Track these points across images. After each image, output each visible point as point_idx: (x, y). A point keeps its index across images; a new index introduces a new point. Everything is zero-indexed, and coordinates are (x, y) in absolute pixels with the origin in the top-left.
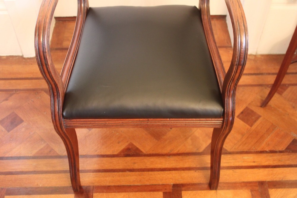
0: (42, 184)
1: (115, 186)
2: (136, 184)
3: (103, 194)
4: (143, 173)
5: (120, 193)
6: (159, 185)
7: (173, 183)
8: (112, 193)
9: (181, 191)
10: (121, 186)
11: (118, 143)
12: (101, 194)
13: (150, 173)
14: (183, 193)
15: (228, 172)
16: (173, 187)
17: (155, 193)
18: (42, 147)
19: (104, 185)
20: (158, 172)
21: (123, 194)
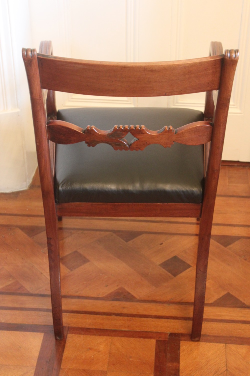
0: (5, 320)
1: (96, 329)
2: (123, 329)
3: (80, 335)
4: (134, 318)
5: (101, 337)
6: (152, 332)
7: (170, 332)
8: (92, 336)
9: (180, 340)
10: (103, 330)
11: (106, 286)
12: (77, 335)
13: (142, 319)
14: (182, 343)
15: (244, 326)
16: (169, 335)
17: (147, 340)
18: (10, 283)
19: (83, 326)
20: (152, 319)
21: (105, 338)
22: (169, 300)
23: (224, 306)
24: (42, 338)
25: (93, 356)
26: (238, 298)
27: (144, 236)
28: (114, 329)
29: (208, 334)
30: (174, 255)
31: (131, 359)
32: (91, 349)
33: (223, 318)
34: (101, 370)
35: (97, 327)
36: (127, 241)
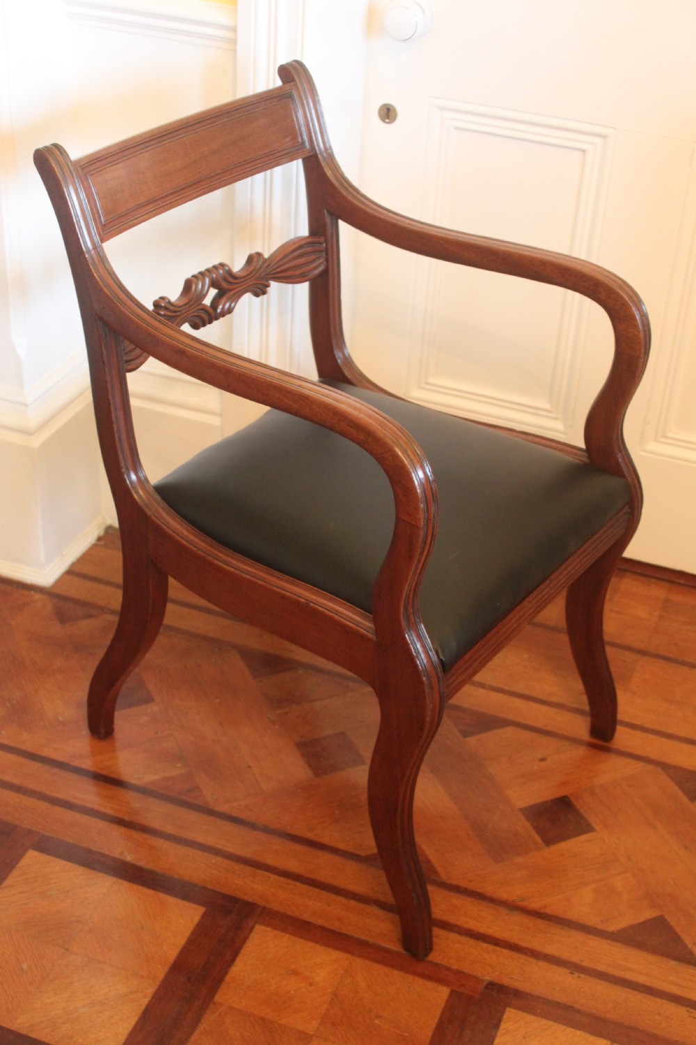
1: (322, 928)
2: (383, 944)
3: (284, 934)
5: (329, 950)
6: (448, 969)
7: (490, 979)
8: (307, 942)
9: (506, 1005)
10: (340, 934)
12: (276, 932)
14: (510, 1013)
15: (671, 1009)
16: (486, 987)
17: (429, 984)
18: (174, 773)
19: (297, 914)
20: (459, 937)
21: (336, 954)
22: (514, 901)
23: (641, 946)
24: (196, 919)
25: (294, 991)
26: (680, 934)
27: (509, 731)
28: (363, 938)
29: (578, 1006)
30: (563, 794)
31: (376, 1021)
32: (295, 973)
33: (628, 976)
34: (300, 1028)
35: (327, 925)
36: (466, 734)
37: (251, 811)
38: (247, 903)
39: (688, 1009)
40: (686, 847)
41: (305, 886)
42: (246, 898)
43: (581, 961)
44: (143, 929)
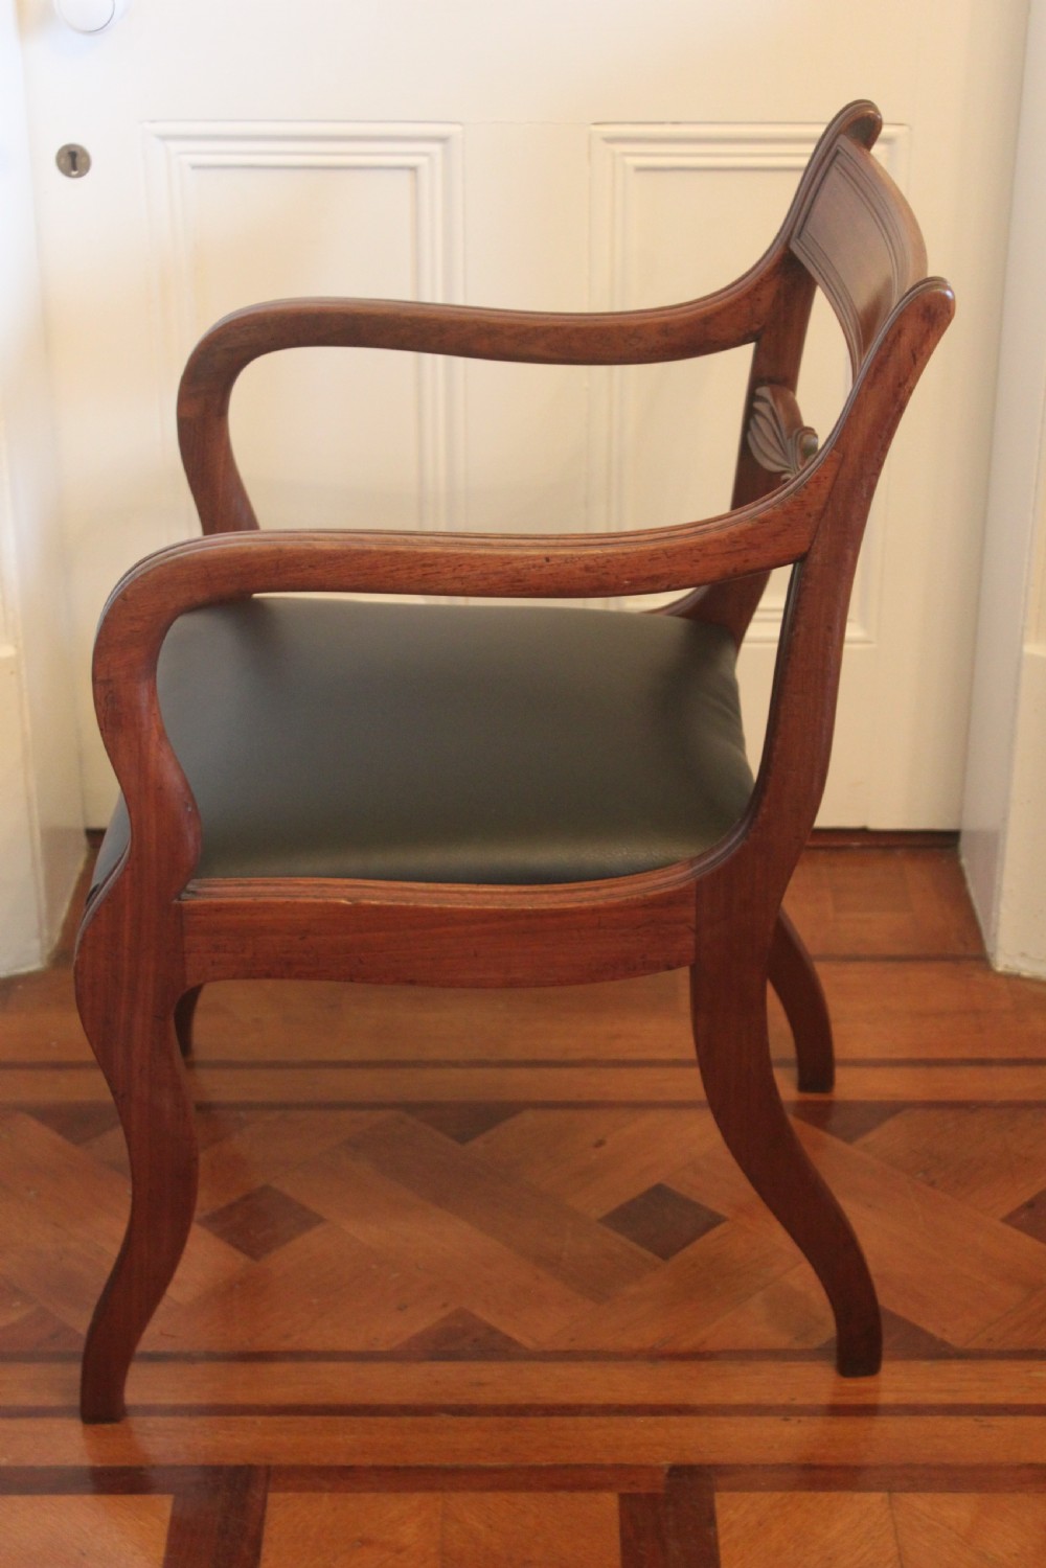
1: (377, 1469)
2: (482, 1463)
3: (319, 1495)
4: (522, 1420)
5: (402, 1495)
6: (602, 1467)
7: (670, 1463)
8: (363, 1495)
9: (711, 1490)
10: (408, 1468)
11: (400, 1309)
12: (305, 1496)
13: (556, 1420)
14: (723, 1498)
15: (952, 1424)
16: (669, 1475)
17: (581, 1496)
18: (14, 1317)
19: (326, 1461)
20: (595, 1420)
21: (417, 1498)
22: (651, 1348)
24: (166, 1515)
26: (917, 1324)
27: (529, 1117)
29: (817, 1462)
30: (654, 1183)
32: (366, 1542)
33: (869, 1399)
35: (381, 1461)
36: (463, 1139)
37: (173, 1337)
38: (238, 1469)
39: (976, 1417)
40: (870, 1206)
41: (318, 1418)
42: (232, 1462)
43: (793, 1399)
44: (84, 1554)
